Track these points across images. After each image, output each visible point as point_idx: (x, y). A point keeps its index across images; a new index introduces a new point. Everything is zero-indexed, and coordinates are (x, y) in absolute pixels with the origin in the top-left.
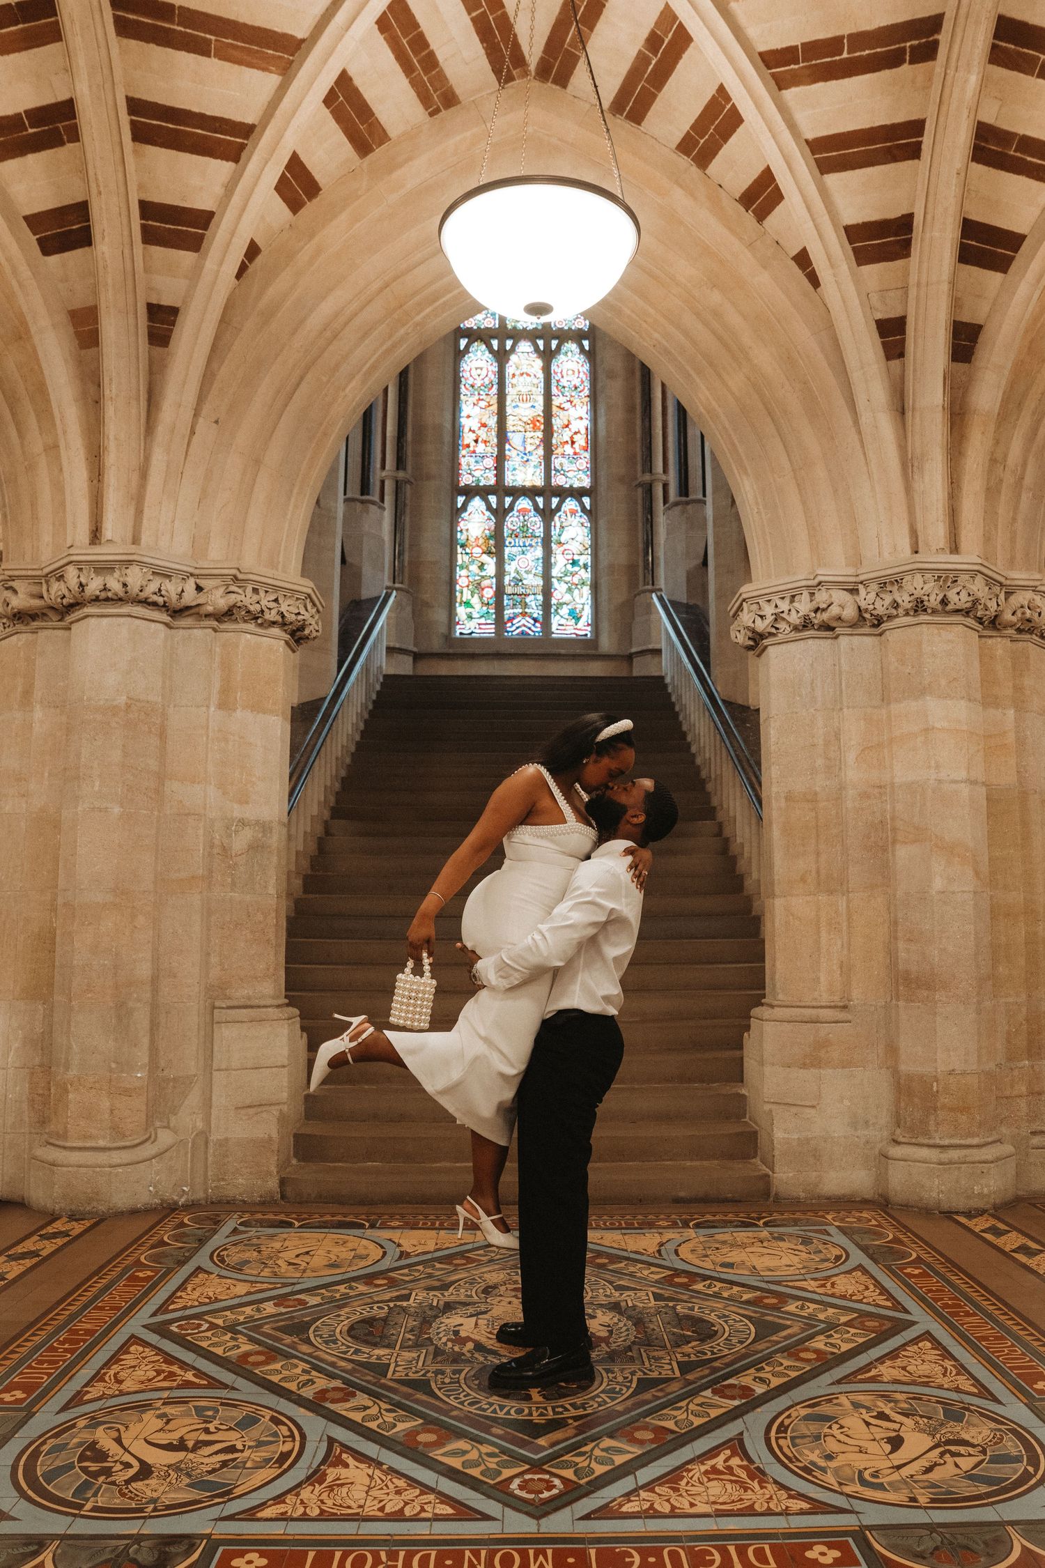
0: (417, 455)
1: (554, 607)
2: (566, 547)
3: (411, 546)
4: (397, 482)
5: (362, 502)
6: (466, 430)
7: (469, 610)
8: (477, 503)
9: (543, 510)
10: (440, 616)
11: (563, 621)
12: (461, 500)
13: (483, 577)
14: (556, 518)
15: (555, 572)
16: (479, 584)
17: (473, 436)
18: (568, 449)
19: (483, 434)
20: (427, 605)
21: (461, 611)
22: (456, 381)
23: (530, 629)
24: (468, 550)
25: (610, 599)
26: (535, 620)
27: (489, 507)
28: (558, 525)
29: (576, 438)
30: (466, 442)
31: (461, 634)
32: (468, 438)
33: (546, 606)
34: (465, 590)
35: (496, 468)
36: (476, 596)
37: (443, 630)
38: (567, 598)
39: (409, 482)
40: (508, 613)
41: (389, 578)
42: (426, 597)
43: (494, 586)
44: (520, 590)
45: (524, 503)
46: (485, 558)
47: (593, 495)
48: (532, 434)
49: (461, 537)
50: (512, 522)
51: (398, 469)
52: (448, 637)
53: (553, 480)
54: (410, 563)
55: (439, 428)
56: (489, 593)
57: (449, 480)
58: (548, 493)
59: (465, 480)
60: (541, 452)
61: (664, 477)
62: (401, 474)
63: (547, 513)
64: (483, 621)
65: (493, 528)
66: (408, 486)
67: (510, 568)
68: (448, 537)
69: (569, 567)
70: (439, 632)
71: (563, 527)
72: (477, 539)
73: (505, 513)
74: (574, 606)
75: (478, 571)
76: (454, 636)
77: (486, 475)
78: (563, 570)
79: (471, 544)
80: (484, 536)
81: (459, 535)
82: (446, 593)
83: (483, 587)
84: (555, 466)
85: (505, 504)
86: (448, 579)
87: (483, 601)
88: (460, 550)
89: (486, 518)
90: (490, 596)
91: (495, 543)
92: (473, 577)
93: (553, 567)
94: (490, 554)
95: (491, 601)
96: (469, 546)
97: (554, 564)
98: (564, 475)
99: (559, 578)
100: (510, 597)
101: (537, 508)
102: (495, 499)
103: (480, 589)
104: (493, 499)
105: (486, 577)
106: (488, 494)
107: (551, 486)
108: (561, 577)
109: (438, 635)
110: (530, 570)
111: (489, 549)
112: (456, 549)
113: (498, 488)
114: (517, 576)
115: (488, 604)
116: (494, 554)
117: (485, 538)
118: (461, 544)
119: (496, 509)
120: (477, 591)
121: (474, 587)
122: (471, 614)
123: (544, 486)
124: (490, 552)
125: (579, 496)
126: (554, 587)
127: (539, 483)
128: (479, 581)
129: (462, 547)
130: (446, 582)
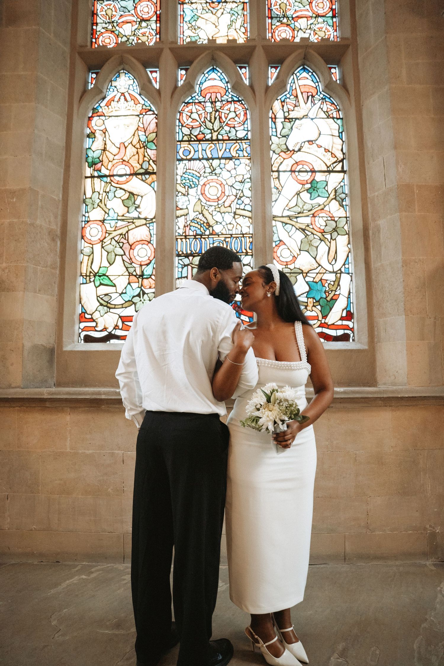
2: (297, 157)
7: (103, 290)
8: (124, 82)
9: (252, 87)
10: (32, 309)
12: (93, 77)
13: (132, 221)
14: (277, 105)
15: (277, 209)
16: (124, 236)
21: (88, 293)
24: (104, 171)
27: (146, 90)
28: (280, 115)
31: (88, 339)
34: (97, 248)
35: (159, 18)
36: (119, 259)
37: (38, 337)
38: (304, 262)
43: (154, 242)
45: (214, 79)
46: (137, 185)
47: (348, 59)
49: (93, 147)
50: (191, 116)
52: (54, 354)
53: (269, 34)
56: (144, 253)
58: (259, 56)
64: (130, 311)
65: (153, 126)
67: (187, 203)
69: (305, 196)
70: (28, 345)
71: (290, 120)
72: (123, 149)
73: (176, 96)
74: (319, 276)
75: (121, 210)
76: (68, 348)
77: (142, 31)
78: (293, 203)
79: (111, 157)
80: (135, 142)
81: (88, 142)
82: (53, 258)
83: (131, 242)
84: (270, 10)
85: (176, 81)
86: (57, 228)
87: (131, 270)
88: (88, 171)
89: (139, 108)
90: (145, 260)
91: (157, 156)
92: (113, 223)
93: (274, 198)
94: (147, 176)
95: (148, 271)
96: (105, 161)
97: (274, 190)
98: (288, 25)
99: (286, 220)
100: (186, 261)
101: (237, 86)
102: (157, 75)
103: (127, 246)
104: (154, 75)
105: (138, 222)
106: (146, 65)
107: (266, 43)
108: (289, 217)
109: (26, 353)
110: (227, 204)
111: (146, 165)
112: (81, 169)
113: (162, 50)
114: (200, 216)
115: (142, 276)
116: (154, 176)
117: (138, 146)
118: (90, 160)
119: (159, 91)
120: (119, 251)
121: (114, 242)
122: (106, 299)
123: (251, 44)
124: (147, 173)
125: (320, 60)
126: (275, 238)
127: (241, 40)
128: (124, 231)
129: (92, 164)
130: (51, 232)
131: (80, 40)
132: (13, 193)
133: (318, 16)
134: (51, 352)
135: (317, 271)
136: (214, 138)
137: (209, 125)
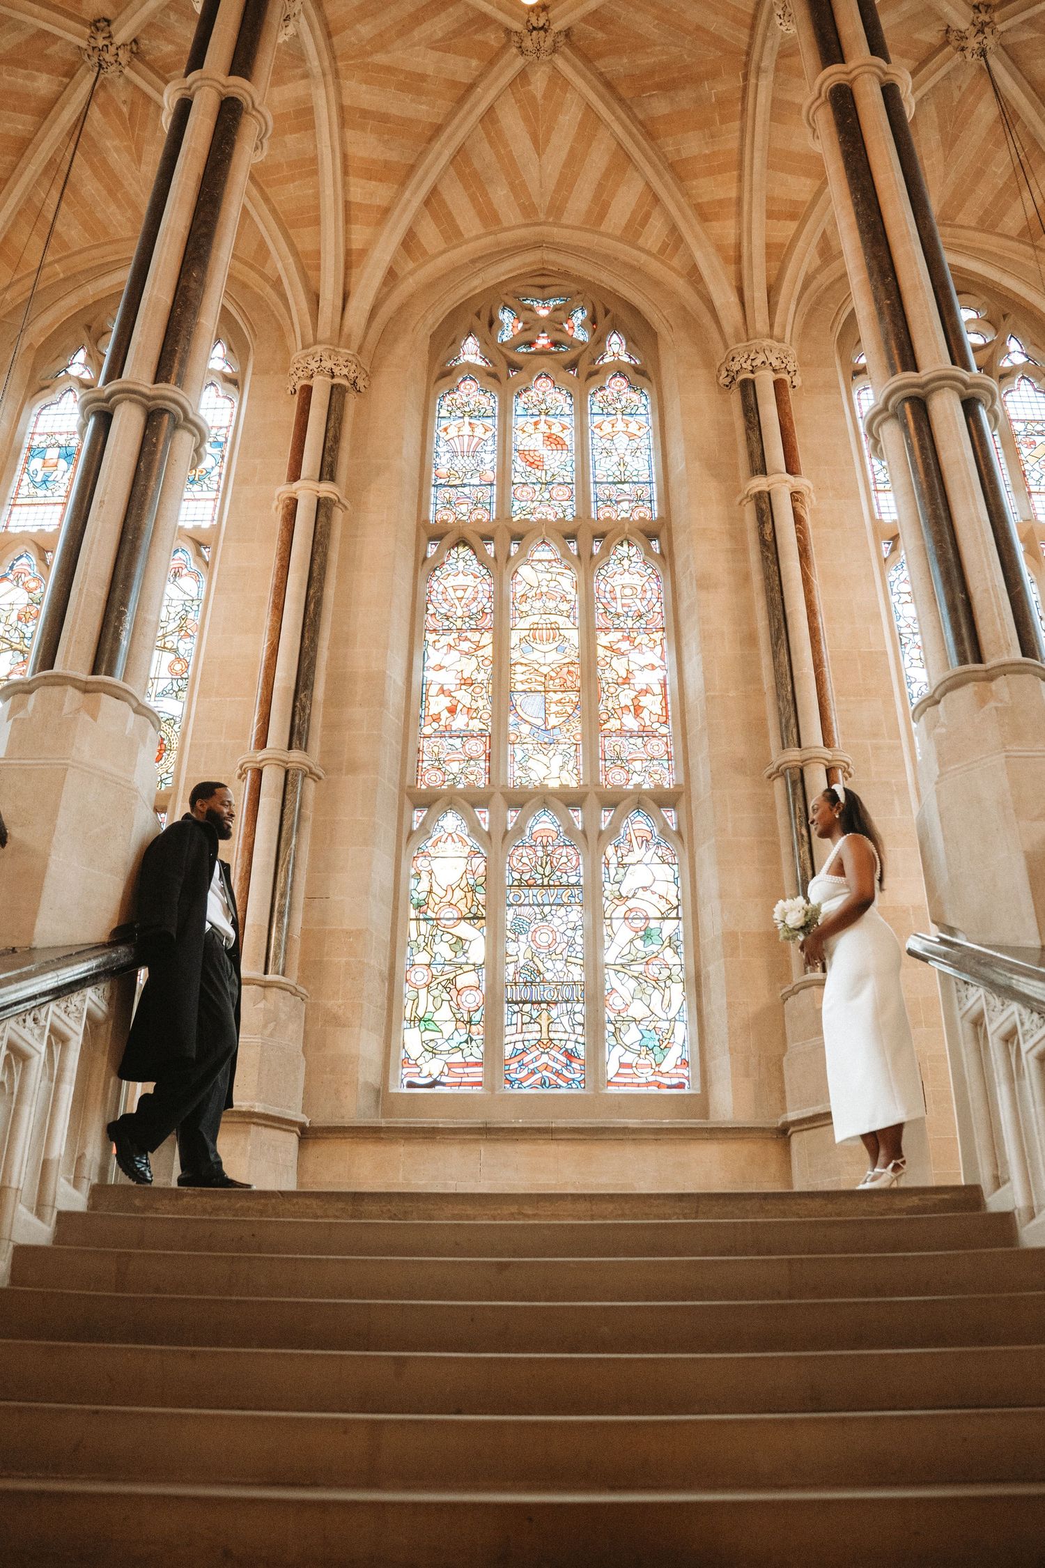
0: (332, 726)
1: (610, 1028)
2: (632, 903)
3: (310, 898)
4: (287, 772)
5: (85, 689)
6: (434, 690)
7: (428, 1036)
8: (450, 821)
9: (584, 832)
10: (366, 1045)
11: (629, 1058)
12: (418, 816)
13: (460, 966)
14: (610, 850)
15: (609, 957)
16: (452, 981)
17: (445, 702)
18: (630, 722)
19: (464, 697)
20: (336, 1021)
21: (412, 1039)
22: (417, 607)
23: (558, 1074)
24: (430, 914)
25: (730, 1005)
26: (570, 1055)
27: (475, 829)
28: (614, 860)
29: (645, 701)
30: (433, 710)
31: (411, 1085)
32: (437, 704)
33: (595, 1027)
34: (423, 992)
35: (489, 758)
36: (446, 1004)
37: (368, 1074)
38: (638, 1010)
39: (309, 773)
40: (512, 1039)
41: (255, 963)
42: (334, 1004)
43: (483, 988)
44: (537, 993)
45: (544, 823)
46: (464, 929)
47: (682, 804)
48: (559, 696)
49: (419, 889)
50: (521, 860)
51: (290, 748)
52: (381, 1094)
53: (602, 778)
54: (306, 933)
55: (377, 680)
56: (472, 999)
57: (396, 777)
58: (592, 800)
59: (431, 779)
60: (577, 727)
61: (827, 754)
62: (296, 755)
63: (592, 835)
64: (457, 1058)
65: (481, 870)
66: (310, 783)
67: (518, 949)
68: (389, 884)
69: (639, 943)
70: (361, 1080)
71: (624, 866)
72: (450, 892)
73: (507, 841)
74: (653, 1024)
75: (449, 955)
76: (393, 1090)
77: (469, 769)
78: (626, 951)
79: (437, 900)
80: (463, 884)
81: (413, 882)
82: (381, 999)
83: (459, 987)
84: (604, 752)
85: (506, 823)
86: (385, 970)
87: (458, 1016)
88: (413, 913)
89: (467, 849)
90: (473, 1006)
91: (487, 900)
92: (440, 967)
93: (606, 945)
94: (476, 921)
95: (477, 1017)
96: (432, 904)
97: (606, 938)
98: (622, 767)
99: (618, 968)
100: (516, 1008)
101: (570, 831)
102: (486, 815)
103: (454, 993)
104: (483, 815)
105: (466, 968)
106: (474, 806)
107: (598, 789)
108: (622, 965)
109: (359, 1088)
110: (558, 951)
111: (474, 910)
112: (407, 912)
113: (492, 794)
114: (531, 963)
115: (470, 1022)
116: (483, 921)
117: (466, 889)
118: (415, 901)
119: (489, 834)
120: (446, 996)
121: (440, 986)
122: (432, 1044)
123: (584, 790)
124: (475, 917)
125: (653, 805)
126: (608, 986)
127: (574, 784)
128: (451, 976)
129: (419, 906)
130: (381, 973)
131: (408, 781)
132: (349, 933)
133: (653, 759)
134: (379, 1091)
135: (650, 1019)
136: (546, 883)
137: (540, 870)
